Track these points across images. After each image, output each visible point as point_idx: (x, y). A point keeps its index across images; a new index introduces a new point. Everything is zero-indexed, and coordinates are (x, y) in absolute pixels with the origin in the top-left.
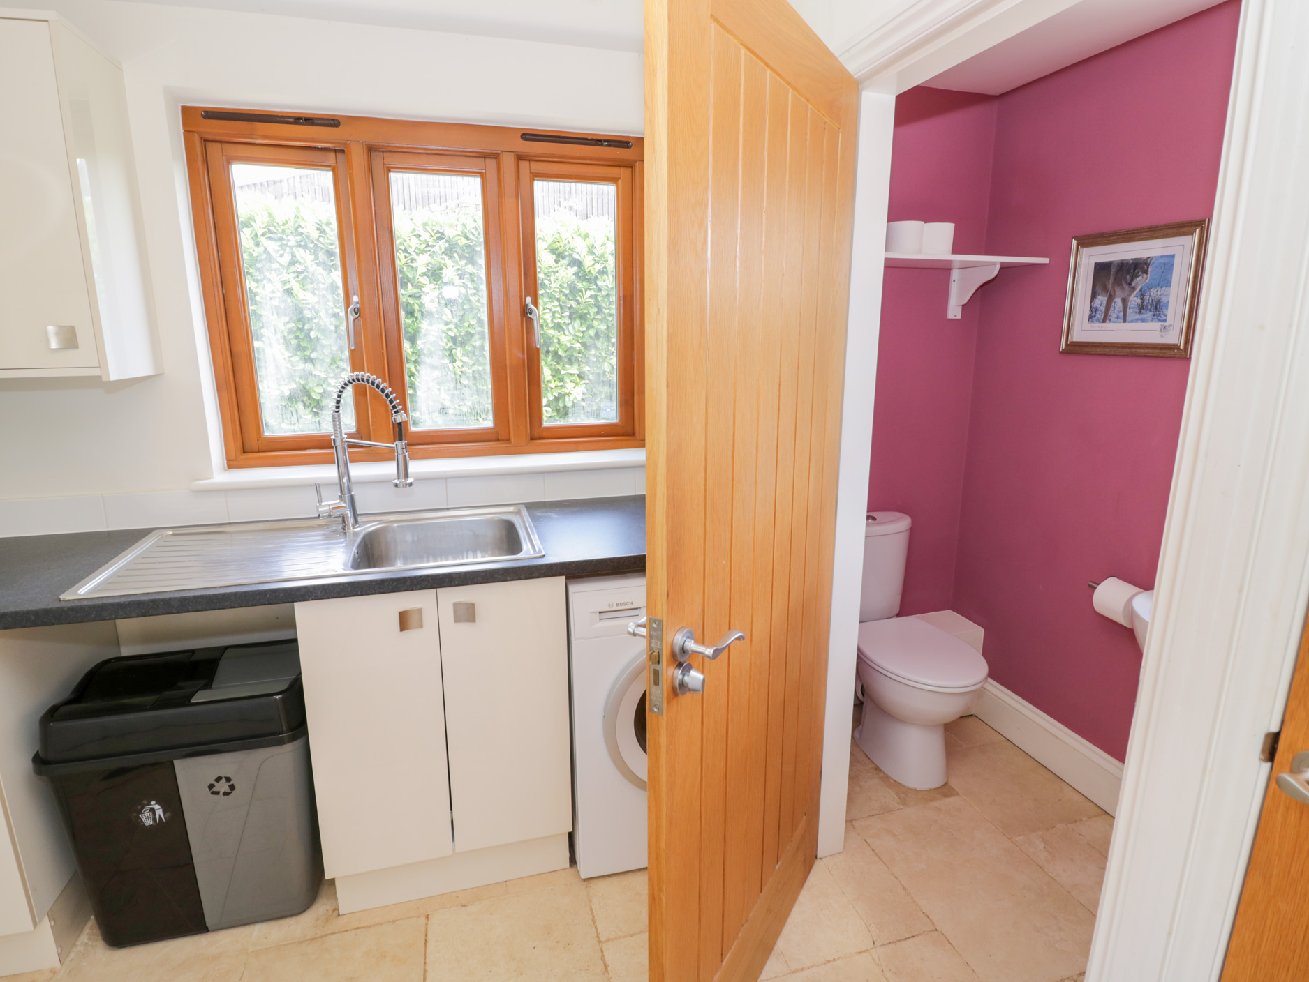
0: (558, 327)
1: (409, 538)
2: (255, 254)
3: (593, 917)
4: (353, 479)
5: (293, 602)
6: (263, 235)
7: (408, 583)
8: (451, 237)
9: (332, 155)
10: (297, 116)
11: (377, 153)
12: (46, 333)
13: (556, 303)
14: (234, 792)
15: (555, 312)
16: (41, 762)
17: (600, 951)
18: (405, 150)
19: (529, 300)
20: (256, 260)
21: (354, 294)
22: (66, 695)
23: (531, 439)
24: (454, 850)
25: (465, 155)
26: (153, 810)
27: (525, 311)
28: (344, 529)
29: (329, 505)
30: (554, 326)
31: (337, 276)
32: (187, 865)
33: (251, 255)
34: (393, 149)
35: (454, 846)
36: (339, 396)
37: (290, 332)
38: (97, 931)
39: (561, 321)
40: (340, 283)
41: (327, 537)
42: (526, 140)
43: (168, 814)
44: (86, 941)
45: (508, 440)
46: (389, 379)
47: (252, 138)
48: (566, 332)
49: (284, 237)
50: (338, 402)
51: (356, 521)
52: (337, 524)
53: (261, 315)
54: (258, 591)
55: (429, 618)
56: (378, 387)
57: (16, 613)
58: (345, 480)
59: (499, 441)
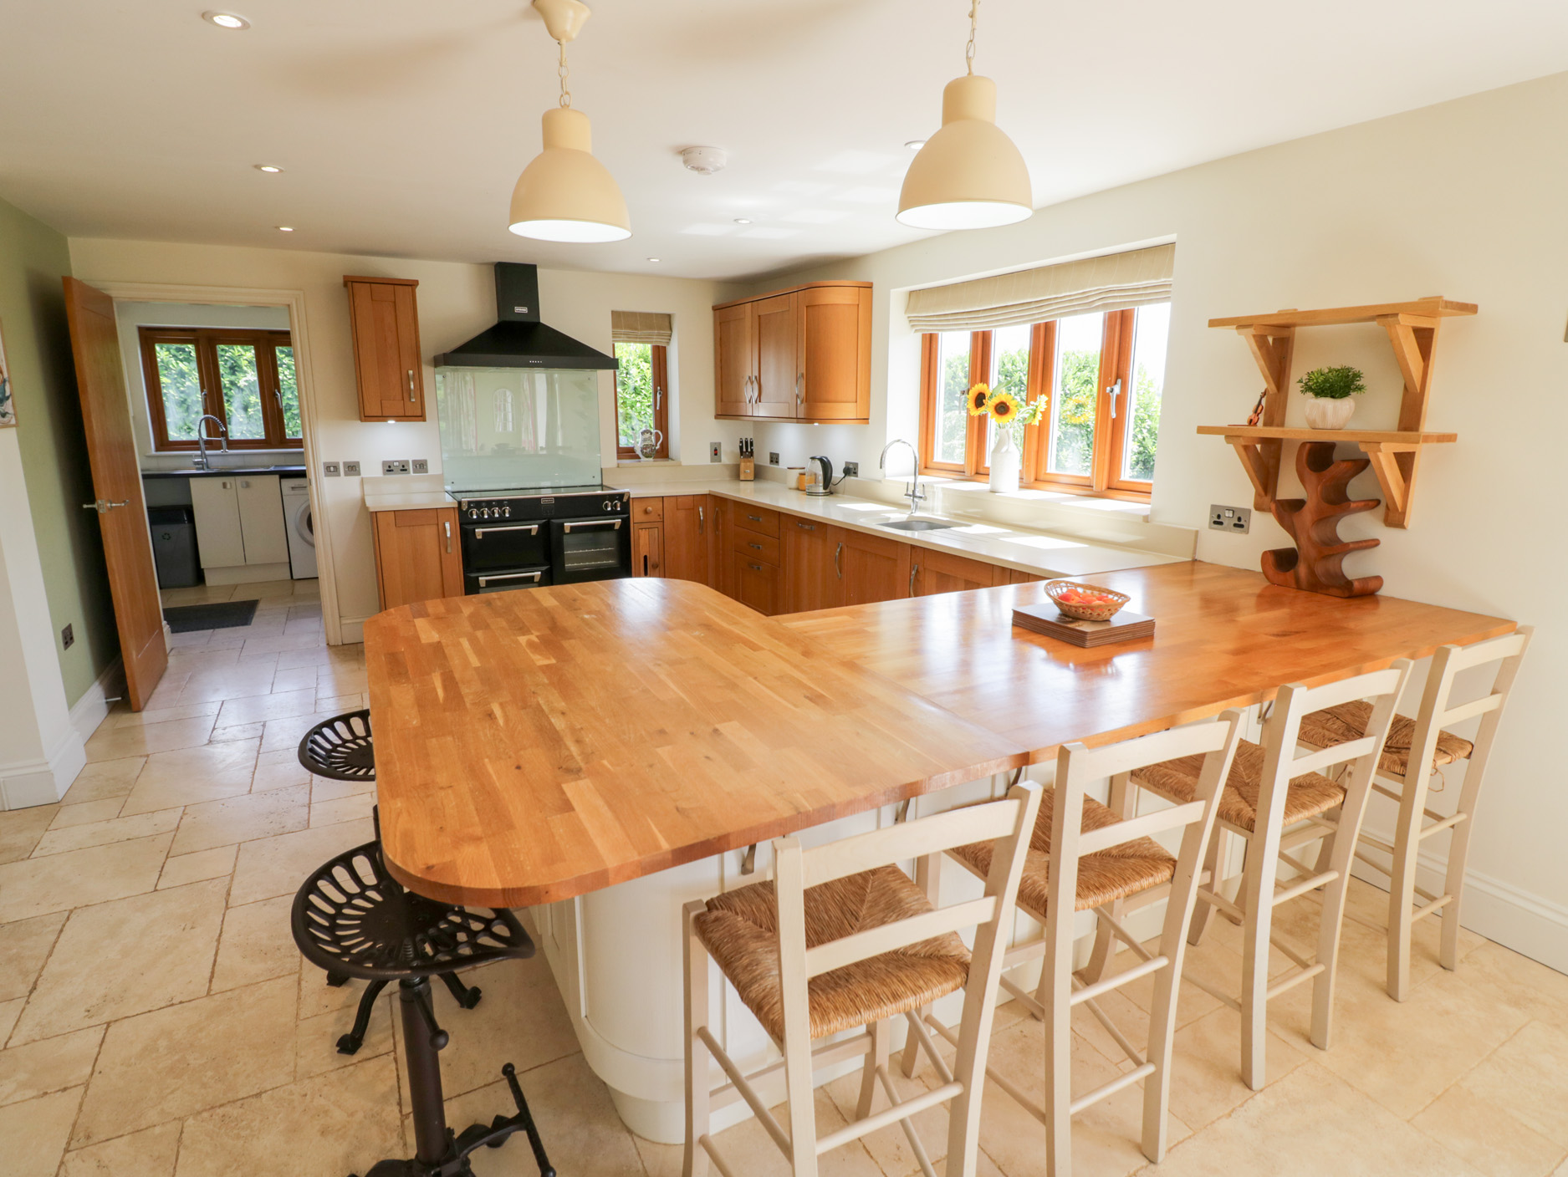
21: (205, 389)
40: (199, 388)
50: (199, 427)
56: (214, 420)
59: (267, 443)
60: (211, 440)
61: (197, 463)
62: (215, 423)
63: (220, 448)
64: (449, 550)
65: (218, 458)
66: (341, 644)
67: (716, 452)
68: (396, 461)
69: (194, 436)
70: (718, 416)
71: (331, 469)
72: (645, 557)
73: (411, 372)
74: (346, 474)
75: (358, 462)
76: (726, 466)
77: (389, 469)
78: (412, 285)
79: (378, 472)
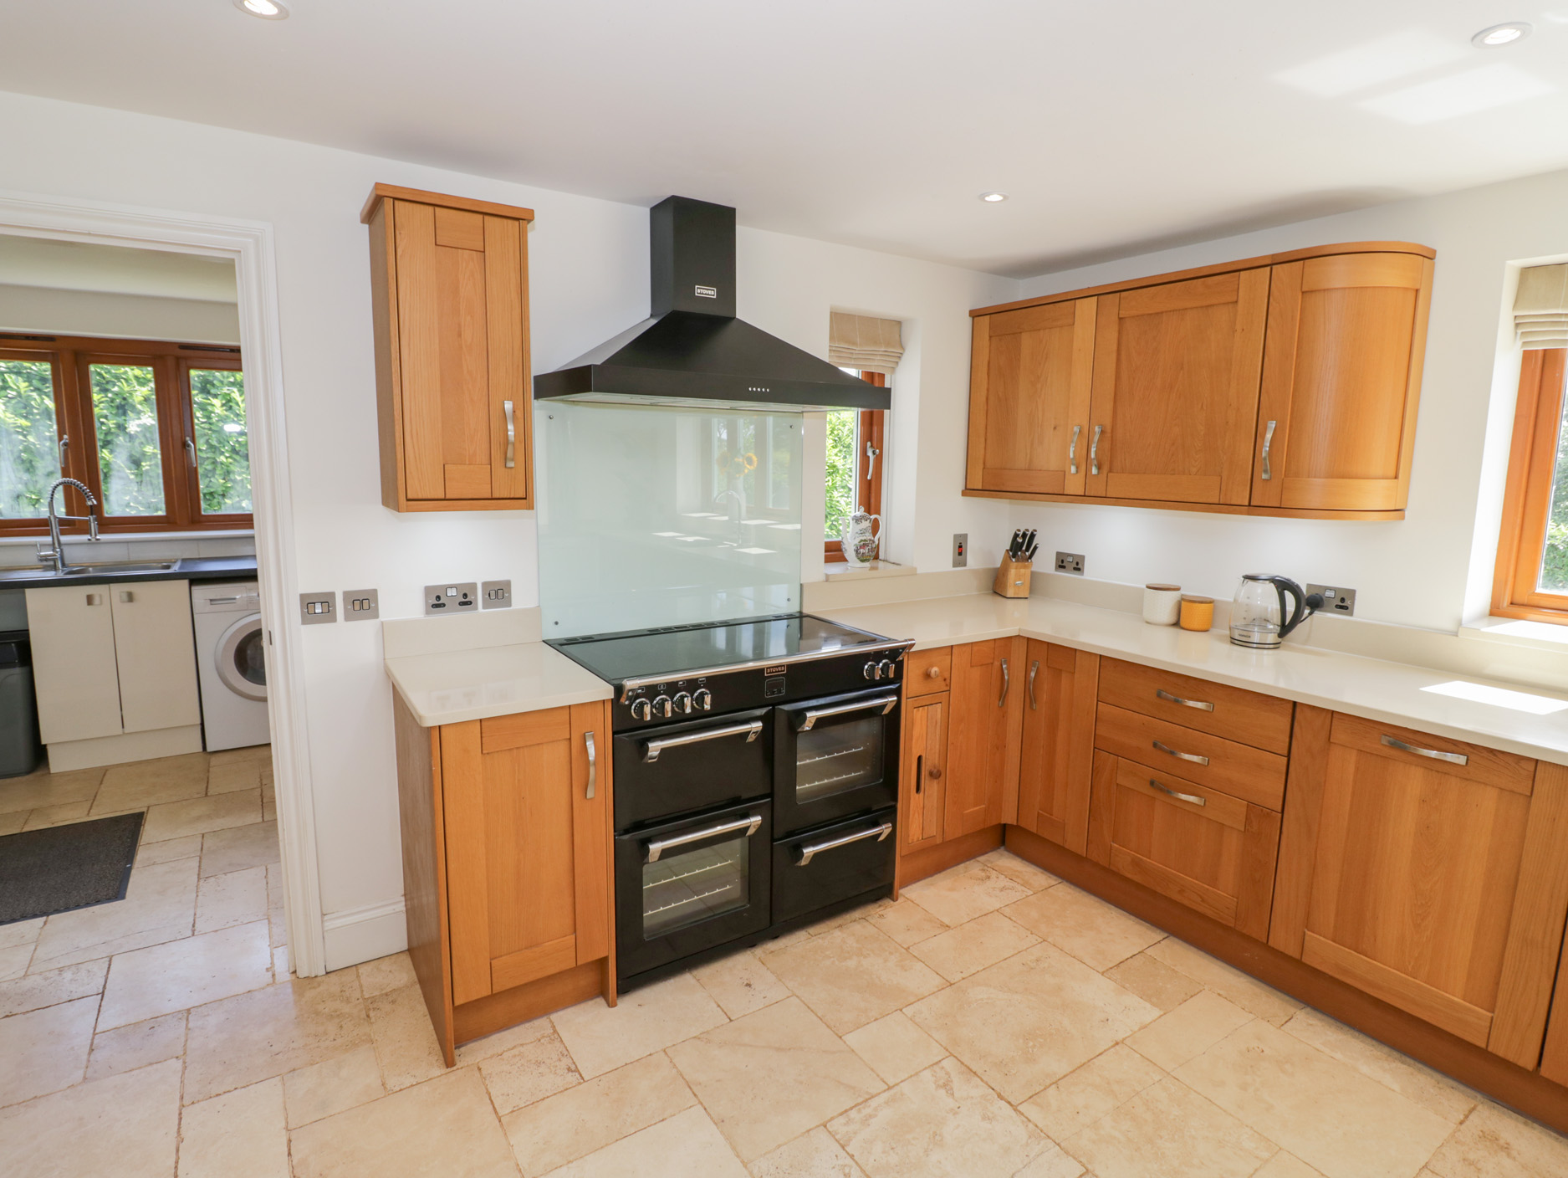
4: (62, 543)
7: (92, 580)
9: (48, 356)
11: (82, 355)
19: (187, 438)
21: (65, 434)
23: (192, 522)
24: (123, 731)
27: (185, 445)
28: (55, 568)
29: (45, 556)
34: (92, 353)
36: (53, 492)
42: (183, 349)
45: (175, 523)
46: (88, 483)
50: (52, 495)
51: (64, 566)
55: (105, 598)
56: (78, 486)
58: (57, 543)
59: (169, 523)
60: (74, 521)
61: (44, 559)
62: (79, 491)
63: (87, 531)
64: (590, 794)
65: (80, 549)
66: (324, 973)
67: (960, 550)
68: (451, 587)
69: (44, 512)
70: (968, 491)
71: (316, 607)
72: (920, 758)
73: (508, 406)
74: (348, 618)
75: (374, 592)
76: (975, 572)
77: (437, 601)
78: (520, 218)
79: (414, 608)
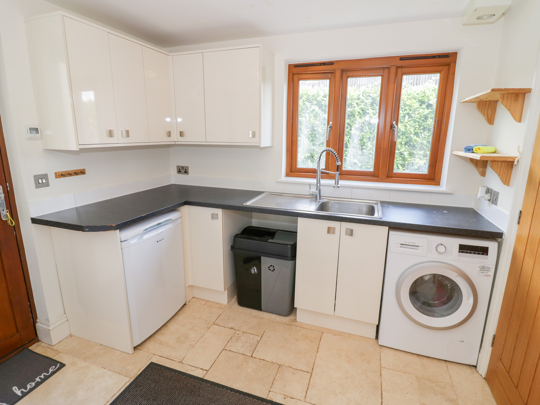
0: (416, 134)
1: (336, 206)
2: (303, 108)
3: (380, 358)
4: (321, 184)
5: (298, 217)
6: (306, 101)
7: (332, 218)
8: (374, 97)
9: (330, 75)
10: (321, 63)
11: (345, 72)
12: (249, 133)
13: (417, 124)
14: (274, 271)
15: (416, 127)
16: (233, 248)
17: (380, 370)
18: (354, 70)
19: (394, 122)
20: (303, 109)
21: (331, 121)
22: (240, 232)
23: (387, 177)
24: (334, 314)
25: (377, 69)
26: (254, 269)
27: (392, 127)
28: (316, 200)
29: (313, 191)
30: (415, 133)
31: (326, 116)
32: (259, 291)
33: (302, 108)
34: (351, 70)
35: (334, 313)
36: (321, 155)
37: (310, 134)
38: (236, 300)
39: (419, 131)
40: (327, 118)
41: (311, 201)
42: (402, 60)
43: (258, 272)
44: (233, 301)
45: (378, 177)
46: (338, 152)
47: (306, 72)
48: (420, 136)
49: (313, 101)
50: (320, 157)
51: (320, 198)
52: (314, 197)
53: (302, 129)
54: (289, 211)
55: (337, 231)
56: (333, 153)
57: (234, 206)
58: (319, 185)
59: (374, 176)
65: (329, 189)
69: (315, 165)
